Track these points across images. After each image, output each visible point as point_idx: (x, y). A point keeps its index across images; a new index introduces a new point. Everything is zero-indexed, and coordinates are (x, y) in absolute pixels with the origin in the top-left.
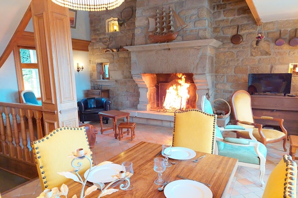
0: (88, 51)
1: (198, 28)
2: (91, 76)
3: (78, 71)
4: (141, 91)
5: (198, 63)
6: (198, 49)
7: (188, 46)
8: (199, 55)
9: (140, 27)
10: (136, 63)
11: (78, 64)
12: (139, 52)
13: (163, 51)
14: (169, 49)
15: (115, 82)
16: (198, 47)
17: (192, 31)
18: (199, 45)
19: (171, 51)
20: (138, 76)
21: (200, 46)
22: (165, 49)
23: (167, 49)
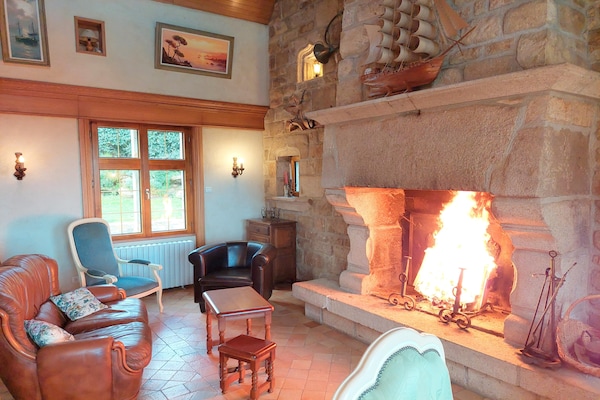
0: (264, 129)
1: (515, 36)
2: (267, 186)
3: (235, 175)
4: (352, 233)
5: (508, 159)
6: (511, 108)
7: (475, 97)
8: (513, 131)
9: (350, 55)
10: (333, 158)
11: (235, 160)
12: (342, 126)
13: (401, 120)
14: (419, 113)
15: (308, 204)
16: (513, 98)
17: (493, 47)
18: (513, 92)
19: (425, 120)
20: (337, 192)
21: (518, 97)
22: (405, 115)
23: (411, 114)
